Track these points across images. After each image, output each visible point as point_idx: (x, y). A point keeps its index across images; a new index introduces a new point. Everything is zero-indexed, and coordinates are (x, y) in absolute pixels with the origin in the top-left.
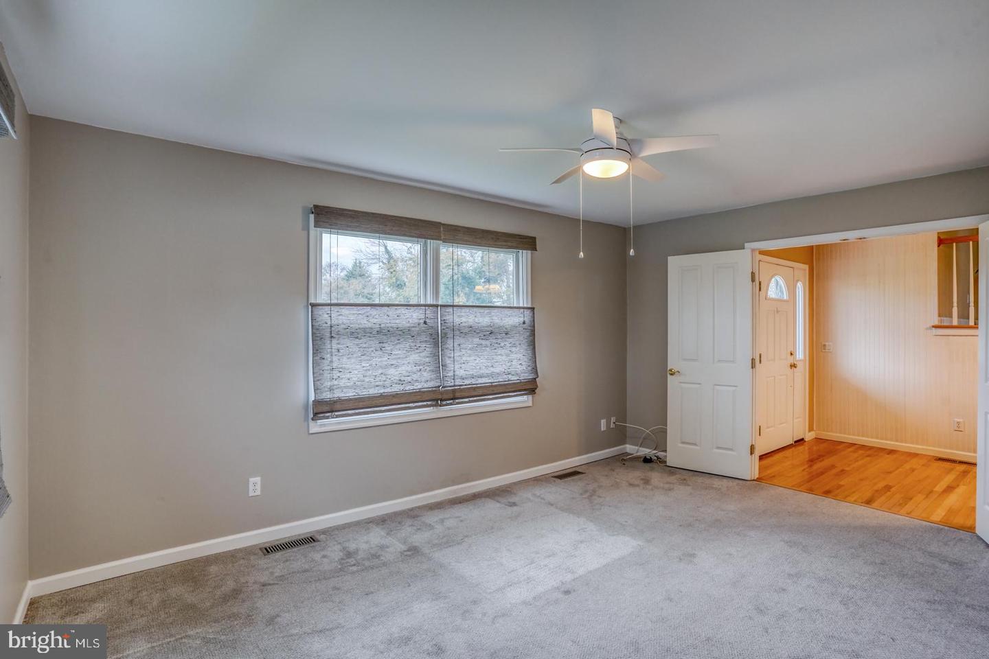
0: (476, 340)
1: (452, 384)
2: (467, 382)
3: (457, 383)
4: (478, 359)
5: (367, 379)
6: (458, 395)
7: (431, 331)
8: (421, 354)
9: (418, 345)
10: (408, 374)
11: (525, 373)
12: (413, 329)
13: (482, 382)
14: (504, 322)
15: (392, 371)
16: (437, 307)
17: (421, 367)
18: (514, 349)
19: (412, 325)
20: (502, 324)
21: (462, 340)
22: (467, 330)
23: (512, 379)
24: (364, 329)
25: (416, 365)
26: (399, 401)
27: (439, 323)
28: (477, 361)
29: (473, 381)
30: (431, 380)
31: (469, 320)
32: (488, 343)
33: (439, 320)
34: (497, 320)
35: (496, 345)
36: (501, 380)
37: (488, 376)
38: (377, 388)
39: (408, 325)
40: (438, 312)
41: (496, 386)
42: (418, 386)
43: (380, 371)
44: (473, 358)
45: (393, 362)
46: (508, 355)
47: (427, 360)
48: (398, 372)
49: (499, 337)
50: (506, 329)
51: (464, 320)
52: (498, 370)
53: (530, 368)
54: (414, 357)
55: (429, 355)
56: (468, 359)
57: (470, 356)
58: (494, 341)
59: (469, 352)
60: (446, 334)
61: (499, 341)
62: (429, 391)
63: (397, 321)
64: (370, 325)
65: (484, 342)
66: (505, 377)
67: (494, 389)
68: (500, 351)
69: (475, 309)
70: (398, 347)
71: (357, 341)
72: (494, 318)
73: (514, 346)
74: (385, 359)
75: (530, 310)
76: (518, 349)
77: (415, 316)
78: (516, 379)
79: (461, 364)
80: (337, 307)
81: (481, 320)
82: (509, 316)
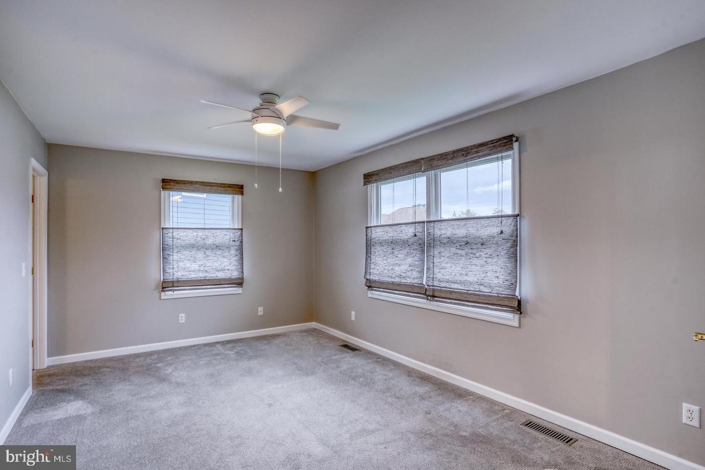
0: (453, 250)
1: (431, 284)
2: (443, 285)
3: (435, 284)
4: (454, 266)
5: (385, 271)
6: (437, 294)
7: (420, 242)
8: (413, 259)
9: (412, 252)
10: (405, 271)
11: (500, 287)
12: (410, 240)
13: (455, 287)
14: (481, 232)
15: (397, 268)
16: (424, 223)
17: (412, 268)
18: (490, 260)
19: (409, 237)
20: (477, 235)
21: (442, 250)
22: (445, 241)
23: (484, 290)
24: (385, 241)
25: (410, 266)
26: (402, 289)
27: (426, 235)
28: (453, 268)
29: (448, 285)
30: (417, 278)
31: (448, 232)
32: (463, 252)
33: (426, 233)
34: (472, 231)
35: (471, 255)
36: (472, 289)
37: (460, 283)
38: (388, 278)
39: (407, 237)
40: (425, 226)
41: (471, 294)
42: (409, 281)
43: (391, 267)
44: (449, 265)
45: (398, 262)
46: (482, 266)
47: (417, 263)
48: (400, 269)
49: (475, 247)
50: (482, 239)
51: (443, 232)
52: (471, 278)
53: (507, 283)
54: (409, 260)
55: (418, 260)
56: (446, 265)
57: (447, 263)
58: (470, 251)
59: (446, 259)
60: (430, 244)
61: (474, 251)
62: (418, 287)
63: (401, 235)
64: (387, 238)
65: (460, 252)
66: (477, 287)
67: (467, 296)
68: (475, 261)
69: (453, 223)
70: (401, 252)
71: (382, 248)
72: (470, 229)
73: (491, 257)
74: (394, 260)
75: (512, 218)
76: (495, 260)
77: (409, 231)
78: (487, 291)
79: (440, 269)
80: (375, 228)
81: (457, 232)
82: (486, 227)
